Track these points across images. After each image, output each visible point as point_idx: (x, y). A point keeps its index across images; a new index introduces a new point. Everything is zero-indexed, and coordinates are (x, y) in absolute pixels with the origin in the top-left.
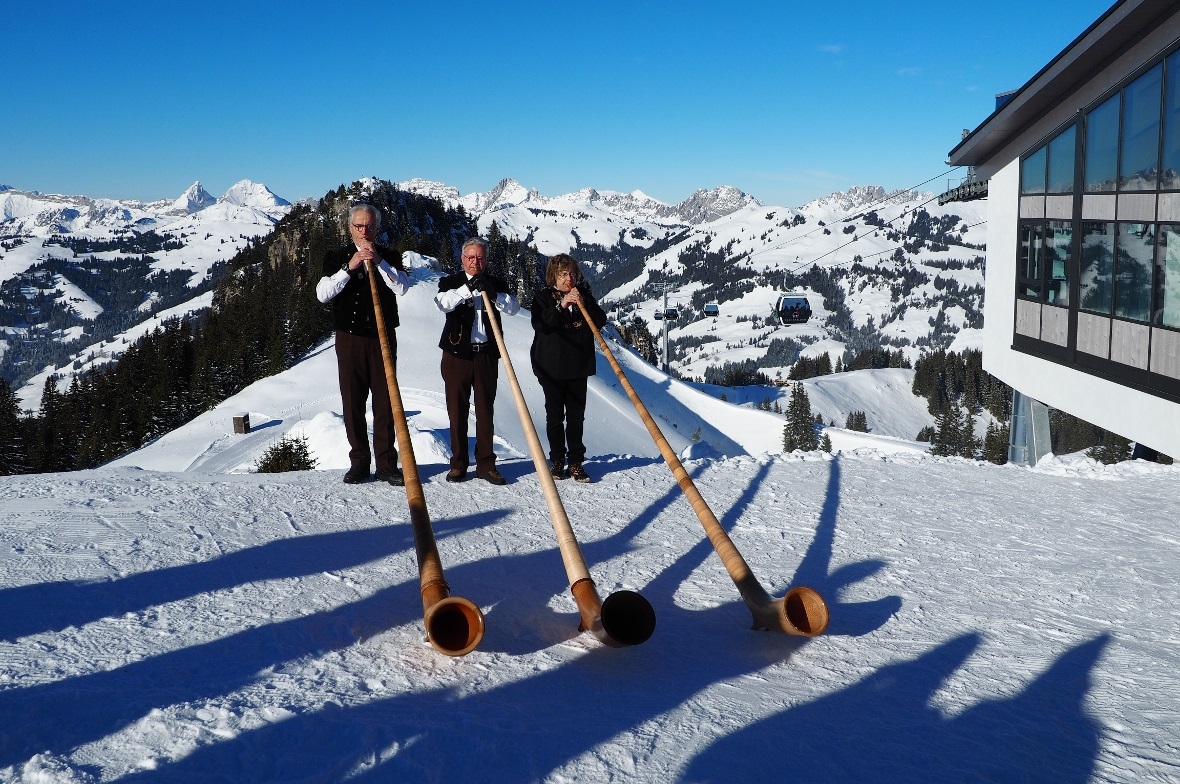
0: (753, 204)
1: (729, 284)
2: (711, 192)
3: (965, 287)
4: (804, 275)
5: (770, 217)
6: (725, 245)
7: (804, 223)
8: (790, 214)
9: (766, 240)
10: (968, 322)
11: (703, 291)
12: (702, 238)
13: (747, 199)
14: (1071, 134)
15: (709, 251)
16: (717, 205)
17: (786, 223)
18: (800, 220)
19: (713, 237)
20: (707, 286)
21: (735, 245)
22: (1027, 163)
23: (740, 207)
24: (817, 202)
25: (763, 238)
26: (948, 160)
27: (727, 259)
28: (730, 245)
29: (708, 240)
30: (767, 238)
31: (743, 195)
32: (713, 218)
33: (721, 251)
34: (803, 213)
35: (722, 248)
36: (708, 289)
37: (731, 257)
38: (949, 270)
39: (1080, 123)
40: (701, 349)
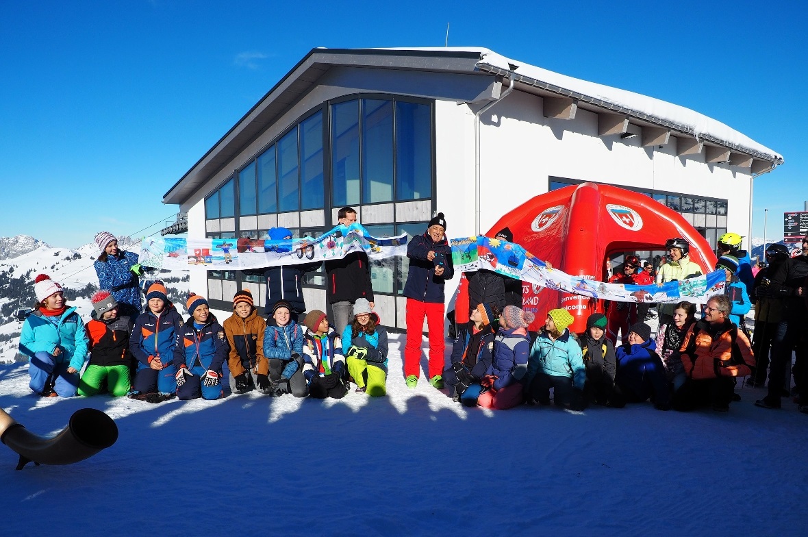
0: (43, 247)
1: (29, 298)
2: (12, 240)
3: (182, 292)
4: (82, 290)
5: (57, 254)
6: (25, 273)
7: (80, 258)
8: (71, 253)
9: (55, 269)
10: (184, 311)
11: (9, 304)
12: (7, 269)
13: (39, 243)
14: (231, 185)
15: (12, 278)
16: (17, 248)
17: (68, 258)
18: (77, 256)
19: (15, 268)
20: (12, 300)
21: (32, 273)
22: (208, 201)
23: (35, 248)
24: (88, 245)
25: (52, 268)
26: (163, 200)
27: (27, 283)
28: (28, 274)
29: (12, 270)
30: (56, 268)
31: (37, 241)
32: (15, 256)
33: (22, 277)
34: (79, 252)
35: (22, 276)
36: (13, 303)
37: (30, 281)
38: (172, 283)
39: (236, 177)
40: (11, 342)
